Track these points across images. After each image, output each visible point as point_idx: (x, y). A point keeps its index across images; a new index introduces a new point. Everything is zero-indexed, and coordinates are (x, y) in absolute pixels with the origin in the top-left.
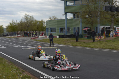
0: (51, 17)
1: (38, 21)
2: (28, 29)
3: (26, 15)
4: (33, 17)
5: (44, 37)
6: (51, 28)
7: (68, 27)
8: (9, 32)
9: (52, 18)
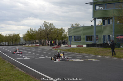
0: (72, 25)
1: (57, 29)
2: (48, 37)
3: (45, 22)
4: (53, 25)
5: (67, 46)
6: (75, 36)
7: (97, 35)
8: (26, 41)
9: (74, 26)
